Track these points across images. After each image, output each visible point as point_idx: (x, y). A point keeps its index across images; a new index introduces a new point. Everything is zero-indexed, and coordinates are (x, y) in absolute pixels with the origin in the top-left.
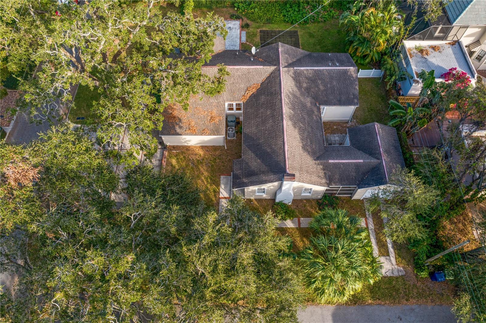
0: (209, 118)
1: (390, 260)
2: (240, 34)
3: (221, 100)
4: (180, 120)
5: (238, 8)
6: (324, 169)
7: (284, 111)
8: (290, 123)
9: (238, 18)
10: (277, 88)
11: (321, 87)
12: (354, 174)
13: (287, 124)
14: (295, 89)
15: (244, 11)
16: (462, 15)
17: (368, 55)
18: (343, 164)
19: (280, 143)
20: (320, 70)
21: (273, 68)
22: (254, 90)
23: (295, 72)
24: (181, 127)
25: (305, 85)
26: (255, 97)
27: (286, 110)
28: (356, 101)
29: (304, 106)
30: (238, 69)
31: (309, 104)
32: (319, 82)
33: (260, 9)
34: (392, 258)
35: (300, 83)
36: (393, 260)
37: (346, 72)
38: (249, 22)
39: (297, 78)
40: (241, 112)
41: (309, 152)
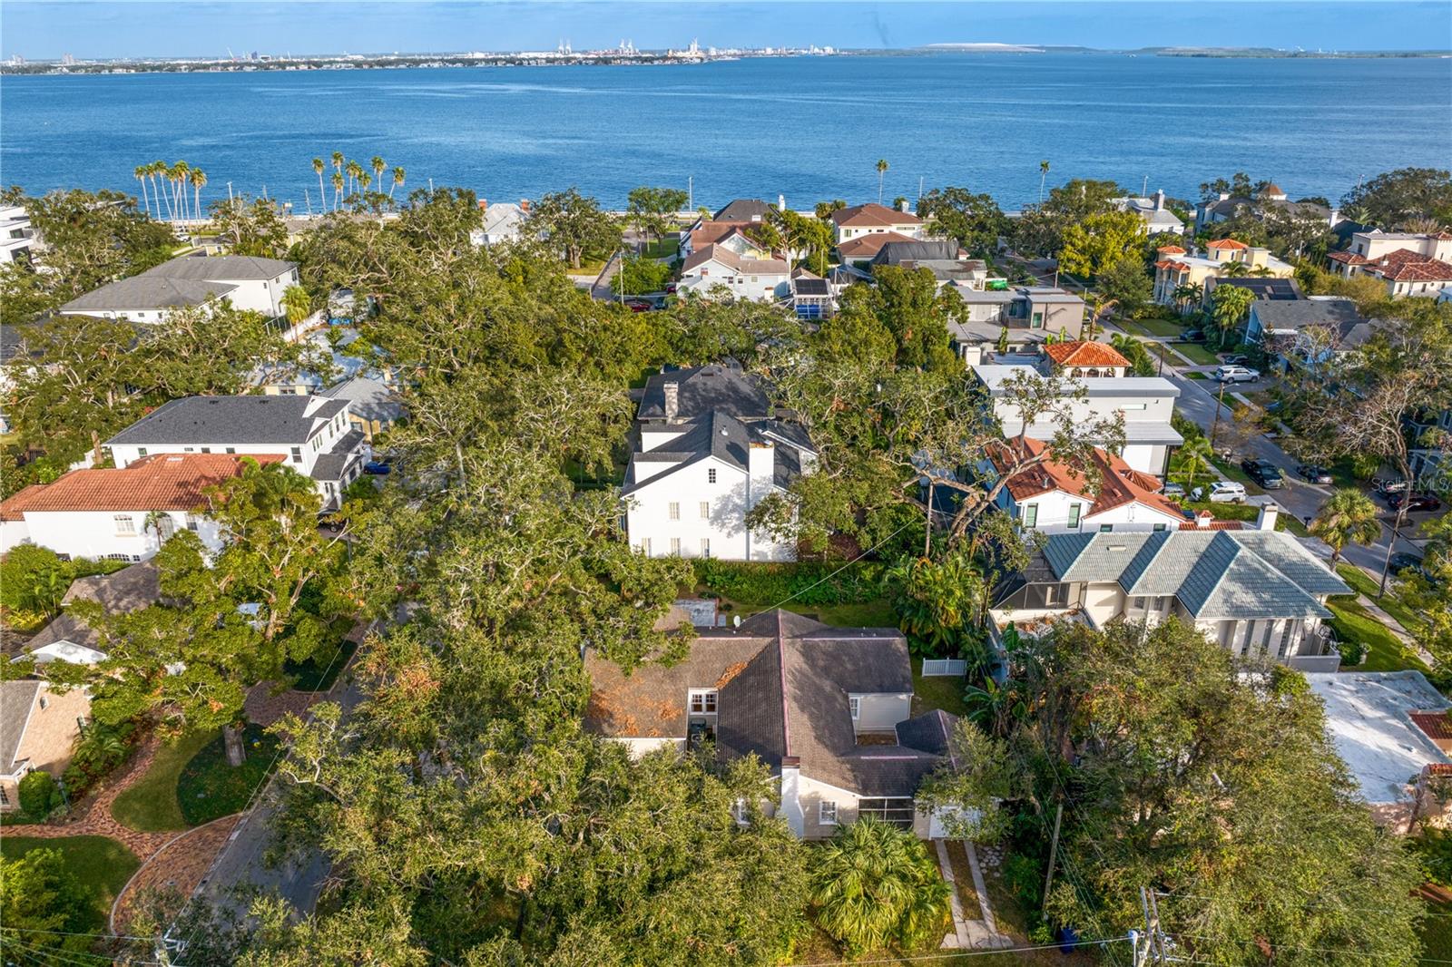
0: (660, 713)
1: (986, 926)
2: (716, 618)
3: (681, 686)
4: (611, 715)
5: (714, 583)
6: (853, 771)
7: (785, 690)
8: (794, 705)
9: (712, 597)
10: (775, 664)
11: (849, 666)
12: (905, 778)
13: (789, 705)
14: (805, 666)
15: (723, 587)
16: (1072, 567)
17: (932, 634)
18: (885, 761)
19: (778, 728)
20: (845, 642)
21: (768, 640)
22: (737, 671)
23: (804, 645)
24: (611, 726)
25: (821, 663)
26: (739, 681)
27: (788, 688)
28: (908, 686)
29: (819, 690)
30: (710, 642)
31: (828, 689)
32: (846, 658)
33: (752, 585)
34: (989, 923)
35: (813, 660)
36: (991, 925)
37: (888, 644)
38: (731, 602)
39: (807, 653)
40: (716, 713)
41: (826, 746)
